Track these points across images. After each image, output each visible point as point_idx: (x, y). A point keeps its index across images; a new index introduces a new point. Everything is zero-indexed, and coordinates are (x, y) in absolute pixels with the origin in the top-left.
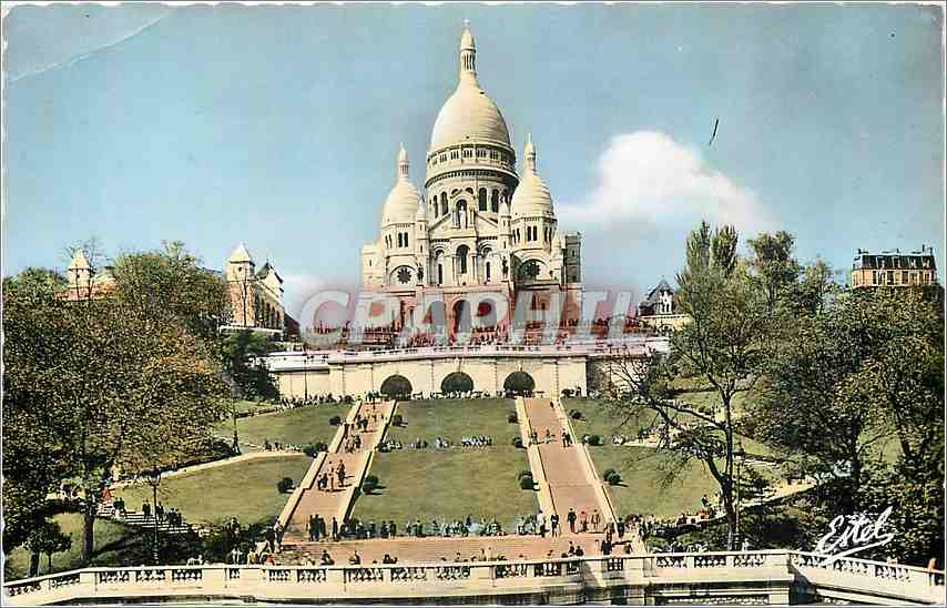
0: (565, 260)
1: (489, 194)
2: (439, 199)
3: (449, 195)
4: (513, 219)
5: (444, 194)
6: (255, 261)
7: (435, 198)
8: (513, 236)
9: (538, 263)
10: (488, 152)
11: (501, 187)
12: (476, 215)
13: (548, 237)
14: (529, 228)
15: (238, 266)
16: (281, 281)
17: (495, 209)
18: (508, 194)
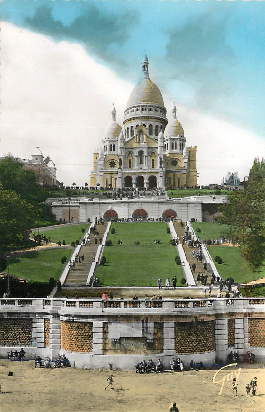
0: (189, 159)
1: (154, 128)
2: (130, 129)
3: (134, 128)
4: (165, 139)
5: (132, 127)
6: (44, 156)
7: (128, 128)
8: (165, 147)
9: (177, 160)
10: (154, 109)
11: (160, 125)
12: (147, 137)
13: (182, 147)
14: (173, 143)
15: (36, 157)
16: (55, 165)
17: (157, 134)
18: (163, 128)
